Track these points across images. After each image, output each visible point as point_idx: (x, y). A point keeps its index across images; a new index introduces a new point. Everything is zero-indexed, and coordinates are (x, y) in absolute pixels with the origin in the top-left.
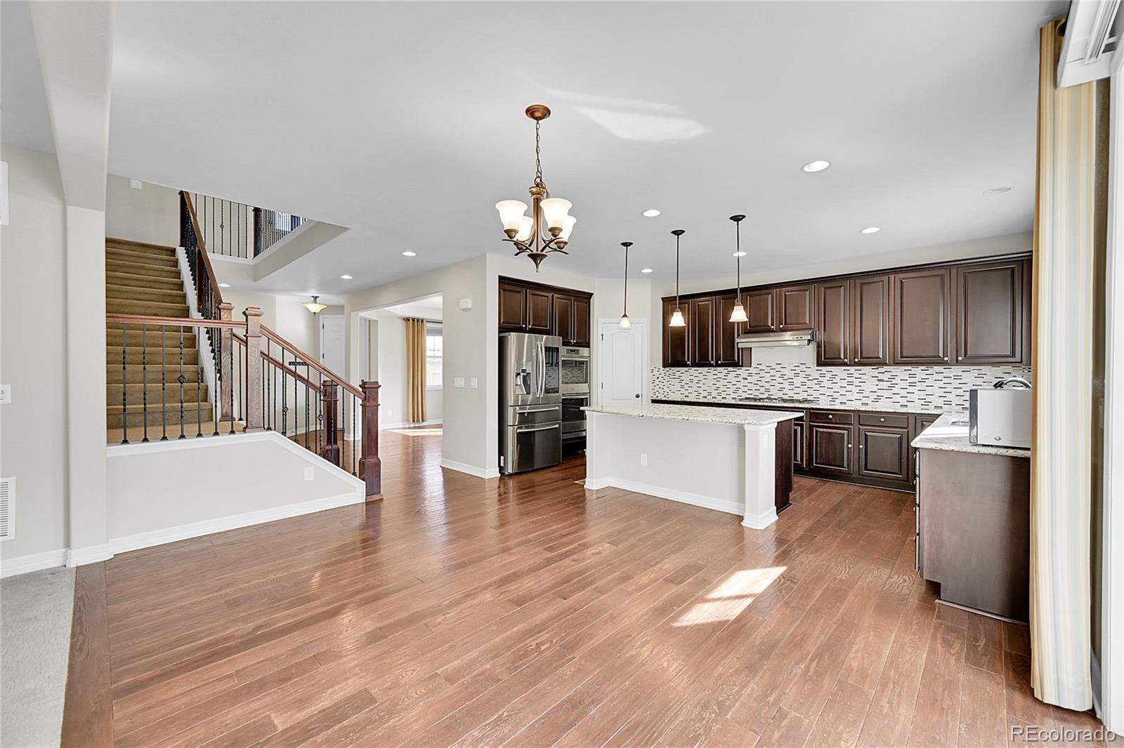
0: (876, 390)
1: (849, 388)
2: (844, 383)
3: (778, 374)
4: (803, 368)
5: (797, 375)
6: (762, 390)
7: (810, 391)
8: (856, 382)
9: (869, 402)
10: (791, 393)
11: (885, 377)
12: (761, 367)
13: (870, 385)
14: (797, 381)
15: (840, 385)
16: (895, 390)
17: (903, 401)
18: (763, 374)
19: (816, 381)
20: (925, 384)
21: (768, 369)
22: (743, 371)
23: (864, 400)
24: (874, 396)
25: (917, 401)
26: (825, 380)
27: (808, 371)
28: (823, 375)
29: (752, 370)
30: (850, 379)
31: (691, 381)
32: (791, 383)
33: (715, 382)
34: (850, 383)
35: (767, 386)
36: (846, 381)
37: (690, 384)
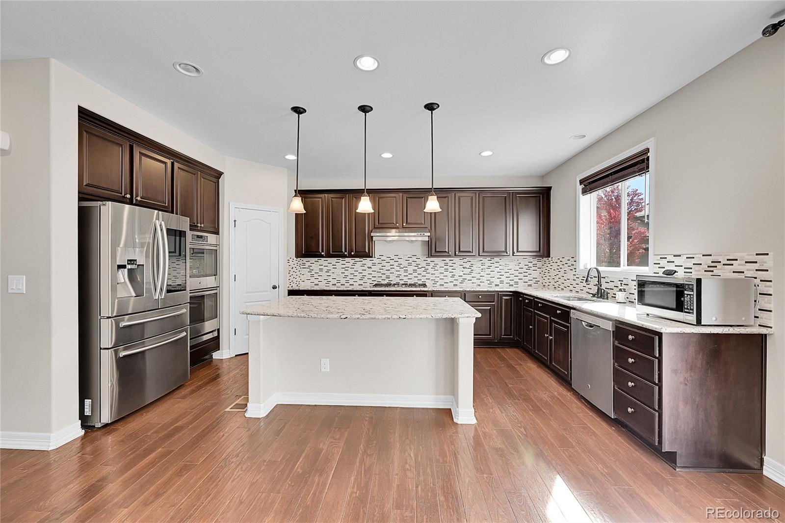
0: (462, 275)
1: (446, 273)
2: (442, 270)
3: (396, 264)
4: (414, 258)
5: (410, 264)
6: (384, 277)
7: (420, 277)
8: (450, 269)
9: (458, 284)
10: (405, 279)
11: (467, 265)
12: (383, 258)
13: (458, 272)
14: (410, 269)
15: (439, 271)
16: (473, 275)
17: (478, 282)
18: (384, 263)
19: (423, 269)
20: (490, 270)
21: (388, 260)
22: (368, 261)
23: (455, 283)
24: (460, 279)
25: (486, 281)
26: (429, 267)
27: (418, 261)
28: (428, 264)
29: (375, 260)
30: (446, 267)
31: (321, 270)
32: (406, 271)
33: (343, 270)
34: (446, 270)
35: (388, 273)
36: (444, 268)
37: (320, 273)
